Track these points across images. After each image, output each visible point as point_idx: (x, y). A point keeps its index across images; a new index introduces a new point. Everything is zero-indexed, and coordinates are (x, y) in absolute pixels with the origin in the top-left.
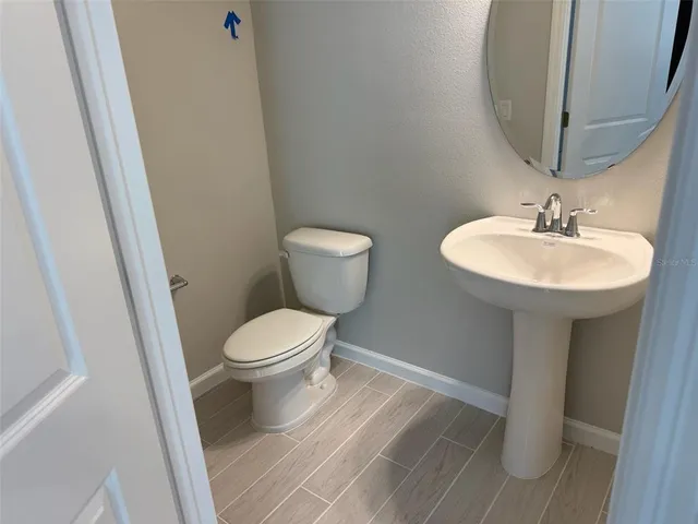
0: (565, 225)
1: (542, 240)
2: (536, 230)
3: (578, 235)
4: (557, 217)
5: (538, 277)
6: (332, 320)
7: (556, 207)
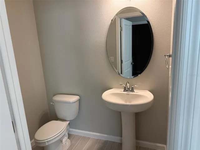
0: (131, 90)
1: (126, 93)
2: (124, 91)
3: (134, 92)
4: (129, 87)
5: (126, 102)
6: (69, 122)
7: (128, 85)
